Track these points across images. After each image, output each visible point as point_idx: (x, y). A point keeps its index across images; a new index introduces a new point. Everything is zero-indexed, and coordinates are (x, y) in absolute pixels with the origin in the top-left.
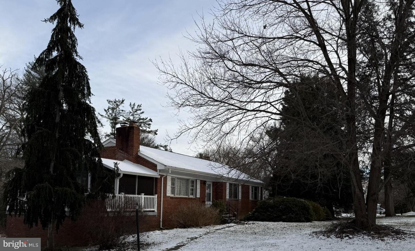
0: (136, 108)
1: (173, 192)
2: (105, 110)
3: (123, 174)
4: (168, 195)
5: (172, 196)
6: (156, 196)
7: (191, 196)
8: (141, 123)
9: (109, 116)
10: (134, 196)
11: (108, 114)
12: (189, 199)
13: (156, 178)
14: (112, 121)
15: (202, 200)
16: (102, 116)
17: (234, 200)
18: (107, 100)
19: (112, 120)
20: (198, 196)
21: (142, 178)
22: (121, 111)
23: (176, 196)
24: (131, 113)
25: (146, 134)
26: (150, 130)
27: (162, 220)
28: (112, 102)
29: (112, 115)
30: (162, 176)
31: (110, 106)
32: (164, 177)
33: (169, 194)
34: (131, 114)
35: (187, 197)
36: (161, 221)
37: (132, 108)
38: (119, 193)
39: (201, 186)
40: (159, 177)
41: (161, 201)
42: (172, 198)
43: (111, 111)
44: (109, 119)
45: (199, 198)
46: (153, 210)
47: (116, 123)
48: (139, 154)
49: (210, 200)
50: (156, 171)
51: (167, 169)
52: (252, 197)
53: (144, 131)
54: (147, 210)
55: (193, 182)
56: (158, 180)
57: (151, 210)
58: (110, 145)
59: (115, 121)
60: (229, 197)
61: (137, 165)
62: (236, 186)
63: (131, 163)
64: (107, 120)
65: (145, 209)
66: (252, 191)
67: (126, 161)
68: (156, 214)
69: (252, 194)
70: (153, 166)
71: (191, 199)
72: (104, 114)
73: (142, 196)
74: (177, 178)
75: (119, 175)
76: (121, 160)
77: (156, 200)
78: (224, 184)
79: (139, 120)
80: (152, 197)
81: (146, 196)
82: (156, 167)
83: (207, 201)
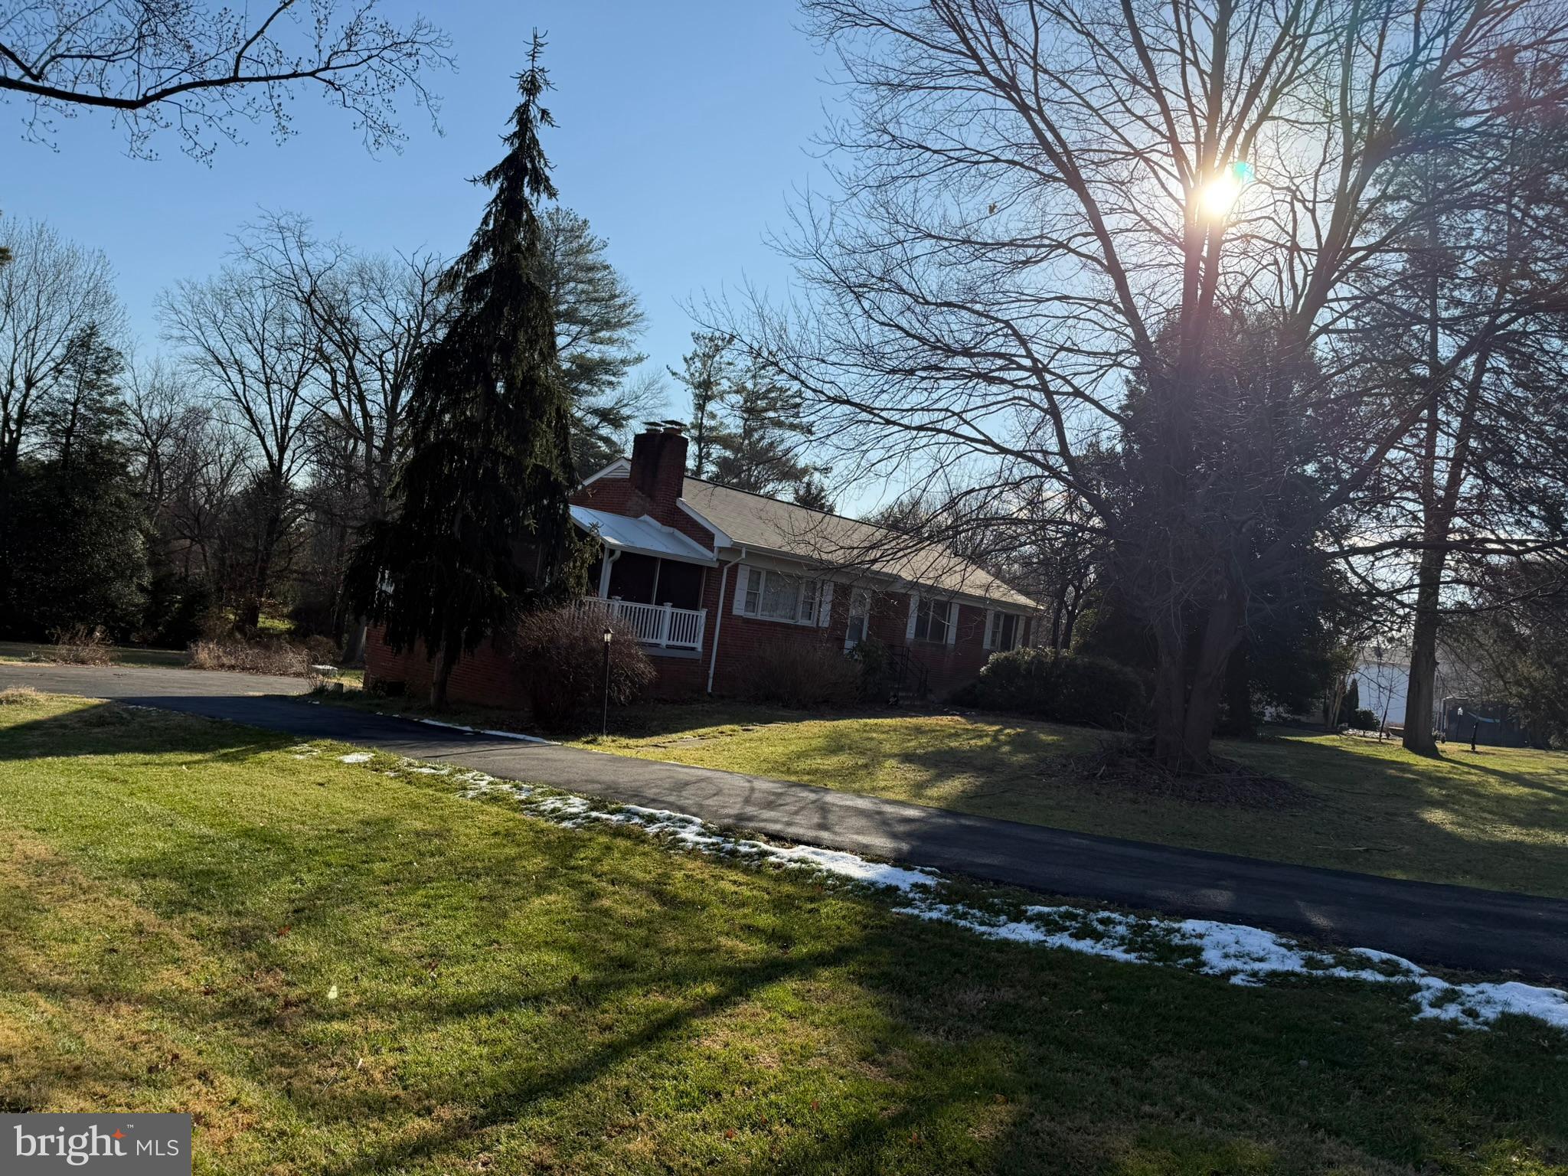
1: (751, 604)
2: (685, 360)
3: (623, 552)
4: (735, 612)
5: (750, 615)
6: (703, 613)
7: (806, 623)
8: (775, 400)
9: (692, 375)
10: (646, 606)
11: (692, 370)
12: (797, 627)
13: (710, 568)
14: (697, 391)
15: (834, 635)
16: (674, 374)
17: (932, 645)
18: (693, 334)
19: (699, 387)
20: (825, 622)
21: (670, 565)
22: (723, 366)
23: (761, 617)
24: (749, 370)
25: (780, 434)
26: (795, 421)
27: (715, 673)
28: (705, 338)
29: (700, 374)
30: (724, 563)
31: (698, 348)
32: (729, 566)
33: (739, 609)
34: (750, 374)
35: (791, 622)
36: (711, 675)
37: (756, 358)
38: (609, 597)
39: (834, 597)
40: (716, 565)
41: (715, 625)
42: (747, 621)
43: (699, 364)
44: (692, 383)
45: (827, 630)
46: (691, 645)
47: (708, 398)
48: (679, 505)
49: (860, 639)
50: (711, 548)
51: (735, 549)
52: (993, 642)
53: (778, 424)
54: (675, 643)
55: (814, 583)
56: (713, 573)
57: (688, 644)
58: (619, 475)
59: (705, 391)
60: (916, 635)
61: (671, 530)
62: (943, 608)
63: (658, 525)
64: (685, 386)
65: (671, 643)
66: (996, 625)
67: (646, 517)
68: (700, 657)
69: (994, 634)
70: (705, 536)
71: (804, 628)
72: (681, 368)
73: (668, 609)
74: (768, 572)
75: (612, 552)
76: (637, 516)
77: (702, 621)
78: (904, 599)
79: (769, 391)
80: (692, 612)
81: (676, 610)
82: (713, 540)
83: (850, 638)
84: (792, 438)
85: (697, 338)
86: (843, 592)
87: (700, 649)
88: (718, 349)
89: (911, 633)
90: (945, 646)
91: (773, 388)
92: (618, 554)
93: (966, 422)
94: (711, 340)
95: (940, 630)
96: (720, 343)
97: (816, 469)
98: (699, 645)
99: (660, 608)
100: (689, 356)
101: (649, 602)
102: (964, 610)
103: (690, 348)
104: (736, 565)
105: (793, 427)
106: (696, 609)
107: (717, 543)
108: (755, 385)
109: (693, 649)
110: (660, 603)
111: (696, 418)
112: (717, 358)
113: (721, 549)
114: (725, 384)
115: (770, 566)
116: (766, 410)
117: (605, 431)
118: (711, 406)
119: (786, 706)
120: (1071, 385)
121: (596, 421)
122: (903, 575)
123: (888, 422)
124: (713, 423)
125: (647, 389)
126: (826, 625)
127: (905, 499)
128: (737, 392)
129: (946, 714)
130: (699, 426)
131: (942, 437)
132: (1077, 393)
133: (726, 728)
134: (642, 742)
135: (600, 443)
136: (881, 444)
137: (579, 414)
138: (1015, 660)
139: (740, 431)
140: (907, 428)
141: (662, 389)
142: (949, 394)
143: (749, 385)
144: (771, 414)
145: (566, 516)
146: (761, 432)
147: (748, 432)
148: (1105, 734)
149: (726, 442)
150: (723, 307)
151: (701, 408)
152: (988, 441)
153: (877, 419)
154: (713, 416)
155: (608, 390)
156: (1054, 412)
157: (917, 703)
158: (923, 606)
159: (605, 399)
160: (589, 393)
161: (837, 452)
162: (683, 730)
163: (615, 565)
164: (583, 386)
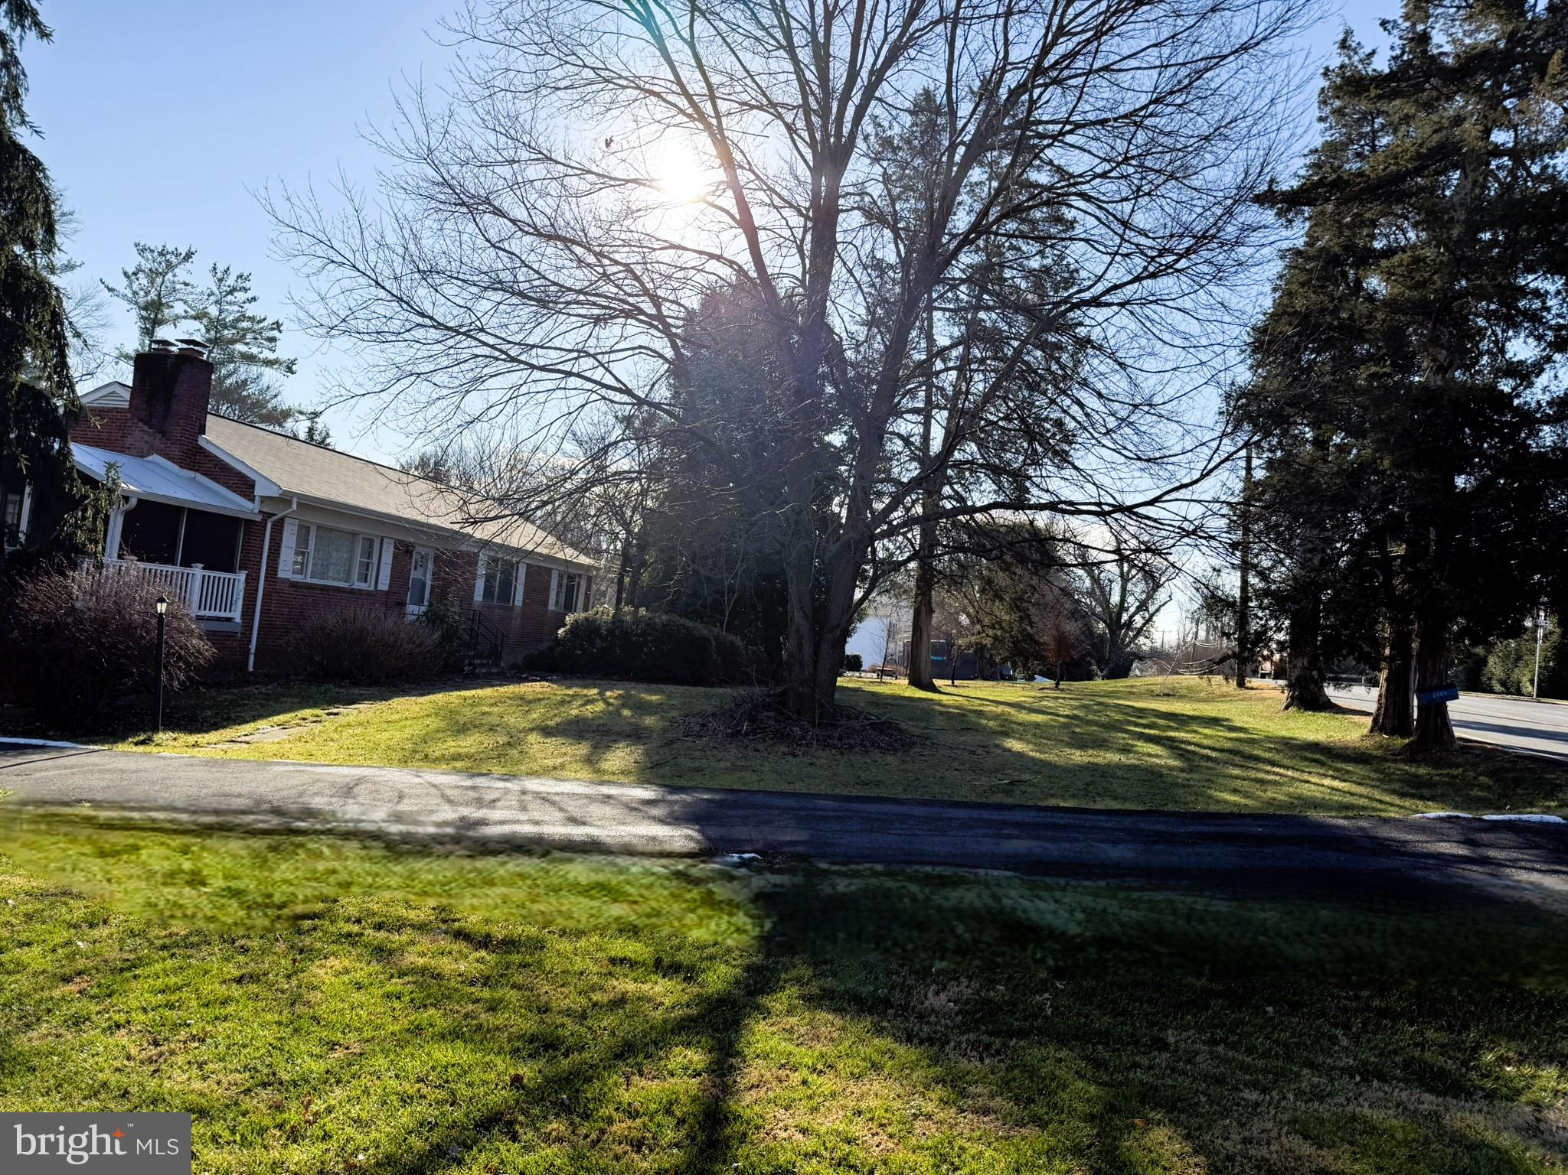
0: (231, 281)
1: (299, 565)
2: (126, 274)
3: (140, 501)
4: (281, 574)
5: (298, 578)
6: (242, 576)
7: (362, 586)
8: (246, 330)
9: (135, 293)
10: (169, 568)
11: (135, 287)
12: (353, 591)
13: (249, 522)
14: (144, 313)
15: (394, 599)
16: (110, 290)
17: (500, 608)
18: (137, 245)
19: (145, 309)
20: (384, 585)
21: (200, 518)
22: (178, 286)
23: (309, 580)
24: (212, 294)
25: (255, 370)
26: (271, 356)
27: (257, 649)
28: (152, 251)
29: (147, 293)
30: (267, 516)
31: (143, 262)
32: (274, 518)
33: (286, 570)
34: (213, 298)
35: (347, 585)
36: (253, 650)
37: (220, 280)
38: (120, 557)
39: (395, 557)
40: (259, 518)
41: (257, 590)
42: (294, 585)
43: (143, 280)
44: (136, 303)
45: (387, 593)
46: (227, 615)
47: (157, 322)
48: (201, 443)
49: (422, 603)
50: (252, 500)
51: (285, 499)
52: (558, 603)
53: (250, 359)
54: (207, 613)
55: (372, 541)
56: (253, 528)
57: (223, 614)
58: (111, 403)
59: (153, 314)
60: (484, 597)
61: (192, 474)
62: (509, 569)
63: (175, 468)
64: (127, 306)
65: (202, 613)
66: (560, 585)
67: (156, 458)
68: (239, 629)
69: (558, 593)
70: (243, 484)
71: (360, 592)
72: (120, 284)
73: (198, 571)
74: (319, 527)
75: (128, 498)
76: (142, 455)
77: (241, 586)
78: (473, 560)
79: (237, 320)
80: (228, 575)
81: (207, 573)
82: (253, 486)
83: (412, 603)
84: (270, 377)
85: (142, 250)
86: (404, 552)
87: (238, 620)
88: (170, 266)
89: (478, 596)
90: (512, 609)
91: (243, 317)
92: (133, 502)
93: (600, 365)
94: (161, 254)
95: (507, 592)
96: (173, 260)
97: (301, 413)
98: (237, 615)
99: (187, 570)
100: (130, 270)
101: (173, 563)
102: (531, 571)
103: (132, 261)
104: (281, 521)
105: (268, 363)
106: (231, 570)
107: (259, 491)
108: (221, 311)
109: (229, 620)
110: (186, 563)
111: (142, 344)
112: (169, 276)
113: (264, 499)
114: (179, 308)
115: (328, 522)
116: (233, 342)
126: (386, 588)
128: (195, 318)
129: (526, 680)
134: (213, 736)
138: (595, 621)
141: (98, 307)
143: (213, 311)
144: (240, 347)
145: (67, 458)
146: (231, 366)
150: (308, 204)
157: (494, 670)
158: (490, 566)
162: (254, 719)
163: (129, 516)
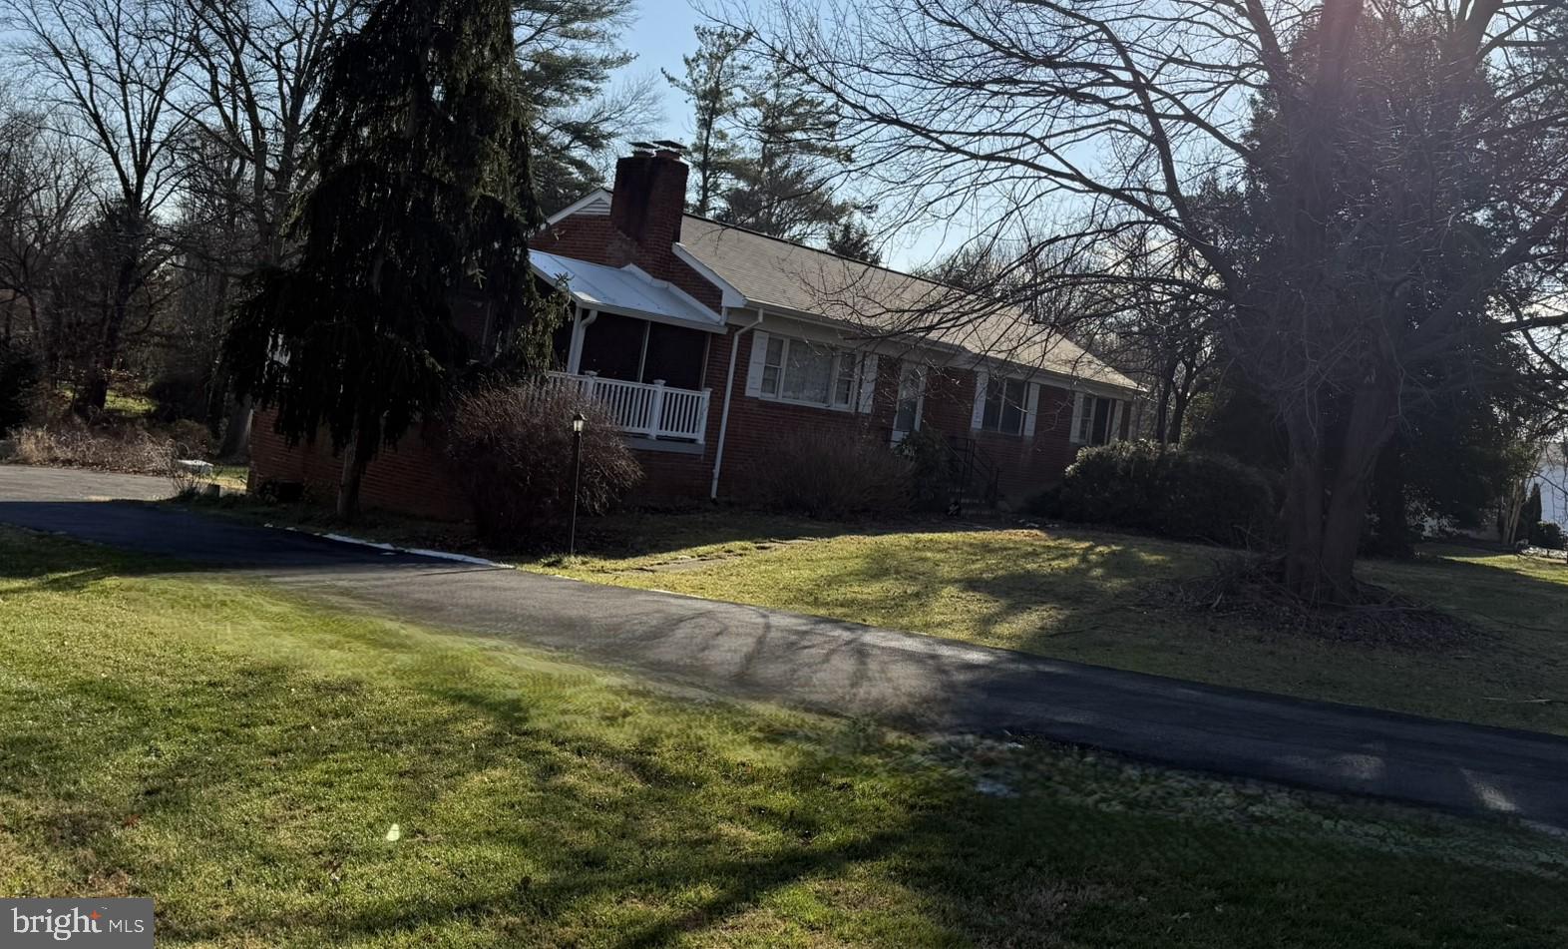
1: (769, 383)
2: (686, 61)
3: (600, 314)
4: (749, 393)
5: (769, 397)
6: (706, 394)
7: (841, 407)
8: (805, 115)
9: (695, 81)
10: (631, 385)
11: (695, 75)
12: (829, 413)
13: (714, 335)
14: (702, 103)
16: (671, 79)
17: (1004, 437)
18: (697, 28)
19: (704, 98)
20: (866, 407)
21: (663, 332)
22: (736, 71)
23: (782, 399)
24: (770, 77)
25: (813, 159)
26: (830, 144)
27: (720, 473)
28: (712, 34)
29: (706, 81)
30: (734, 328)
31: (703, 46)
32: (742, 331)
33: (755, 390)
34: (771, 81)
35: (822, 406)
36: (717, 475)
37: (779, 62)
38: (580, 373)
39: (879, 374)
40: (724, 331)
41: (722, 410)
42: (764, 404)
43: (704, 68)
44: (696, 92)
45: (870, 416)
46: (690, 435)
47: (715, 112)
48: (675, 251)
49: (912, 429)
50: (719, 311)
51: (750, 310)
52: (1083, 433)
53: (807, 147)
54: (669, 433)
55: (854, 357)
56: (720, 341)
57: (685, 435)
58: (597, 211)
59: (711, 103)
60: (985, 423)
61: (665, 284)
62: (1018, 389)
63: (647, 277)
65: (663, 433)
66: (1087, 413)
67: (632, 267)
68: (701, 451)
69: (1084, 423)
70: (709, 293)
71: (838, 414)
72: (680, 72)
73: (659, 388)
74: (793, 342)
75: (586, 313)
76: (619, 266)
77: (705, 405)
78: (969, 377)
79: (796, 104)
80: (691, 393)
81: (670, 390)
82: (720, 297)
83: (899, 428)
84: (825, 166)
85: (702, 34)
86: (890, 368)
87: (701, 441)
88: (729, 49)
89: (977, 422)
90: (1021, 439)
91: (802, 102)
92: (593, 315)
93: (1048, 150)
94: (720, 37)
95: (1014, 420)
96: (732, 41)
97: (856, 207)
98: (700, 437)
99: (648, 387)
100: (691, 56)
101: (635, 379)
102: (1047, 393)
103: (693, 46)
104: (751, 332)
105: (826, 152)
106: (697, 388)
107: (727, 301)
108: (778, 96)
109: (692, 441)
110: (648, 380)
111: (700, 138)
112: (728, 60)
113: (731, 310)
115: (796, 334)
116: (792, 130)
117: (579, 152)
118: (720, 123)
119: (813, 517)
120: (1182, 106)
121: (567, 140)
122: (968, 346)
123: (949, 149)
124: (722, 145)
125: (635, 98)
126: (868, 410)
127: (972, 247)
128: (755, 105)
129: (1022, 527)
130: (704, 149)
131: (1019, 170)
132: (1189, 116)
133: (735, 545)
135: (572, 169)
136: (940, 177)
137: (544, 130)
138: (1110, 457)
139: (758, 156)
140: (974, 156)
142: (1027, 114)
143: (770, 96)
144: (799, 135)
145: (524, 265)
146: (785, 158)
147: (768, 158)
148: (1223, 553)
149: (739, 170)
151: (706, 124)
152: (1077, 176)
153: (935, 145)
154: (722, 136)
155: (582, 99)
156: (1160, 140)
157: (986, 513)
158: (993, 387)
159: (578, 111)
160: (557, 102)
161: (883, 187)
163: (589, 329)
164: (550, 93)
